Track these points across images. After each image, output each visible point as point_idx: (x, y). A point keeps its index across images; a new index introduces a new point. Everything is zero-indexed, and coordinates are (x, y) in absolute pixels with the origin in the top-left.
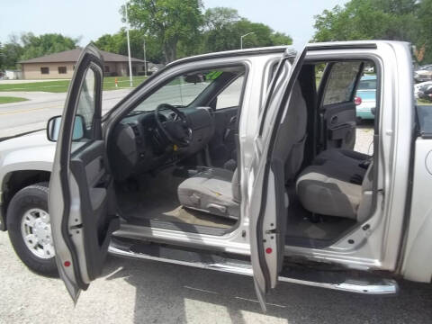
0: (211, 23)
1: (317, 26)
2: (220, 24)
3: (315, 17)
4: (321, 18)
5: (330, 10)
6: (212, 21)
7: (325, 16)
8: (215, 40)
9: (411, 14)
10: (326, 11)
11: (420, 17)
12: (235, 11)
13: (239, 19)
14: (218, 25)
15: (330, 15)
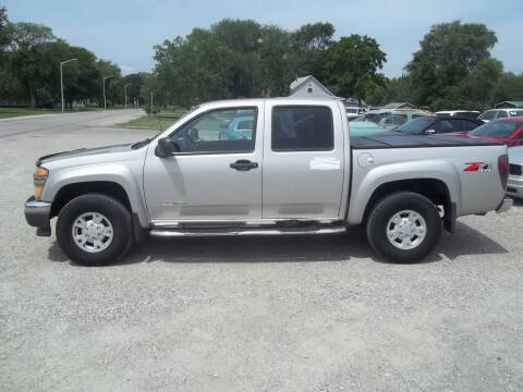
0: (13, 42)
1: (158, 57)
2: (28, 44)
3: (154, 47)
4: (161, 49)
5: (171, 41)
6: (16, 40)
7: (166, 47)
8: (21, 65)
9: (254, 53)
10: (167, 42)
11: (263, 57)
12: (49, 30)
13: (54, 41)
14: (24, 45)
15: (172, 46)
